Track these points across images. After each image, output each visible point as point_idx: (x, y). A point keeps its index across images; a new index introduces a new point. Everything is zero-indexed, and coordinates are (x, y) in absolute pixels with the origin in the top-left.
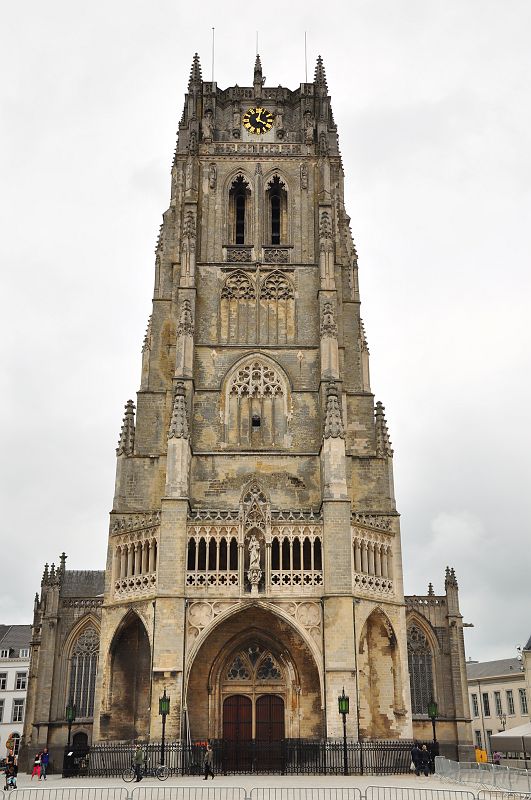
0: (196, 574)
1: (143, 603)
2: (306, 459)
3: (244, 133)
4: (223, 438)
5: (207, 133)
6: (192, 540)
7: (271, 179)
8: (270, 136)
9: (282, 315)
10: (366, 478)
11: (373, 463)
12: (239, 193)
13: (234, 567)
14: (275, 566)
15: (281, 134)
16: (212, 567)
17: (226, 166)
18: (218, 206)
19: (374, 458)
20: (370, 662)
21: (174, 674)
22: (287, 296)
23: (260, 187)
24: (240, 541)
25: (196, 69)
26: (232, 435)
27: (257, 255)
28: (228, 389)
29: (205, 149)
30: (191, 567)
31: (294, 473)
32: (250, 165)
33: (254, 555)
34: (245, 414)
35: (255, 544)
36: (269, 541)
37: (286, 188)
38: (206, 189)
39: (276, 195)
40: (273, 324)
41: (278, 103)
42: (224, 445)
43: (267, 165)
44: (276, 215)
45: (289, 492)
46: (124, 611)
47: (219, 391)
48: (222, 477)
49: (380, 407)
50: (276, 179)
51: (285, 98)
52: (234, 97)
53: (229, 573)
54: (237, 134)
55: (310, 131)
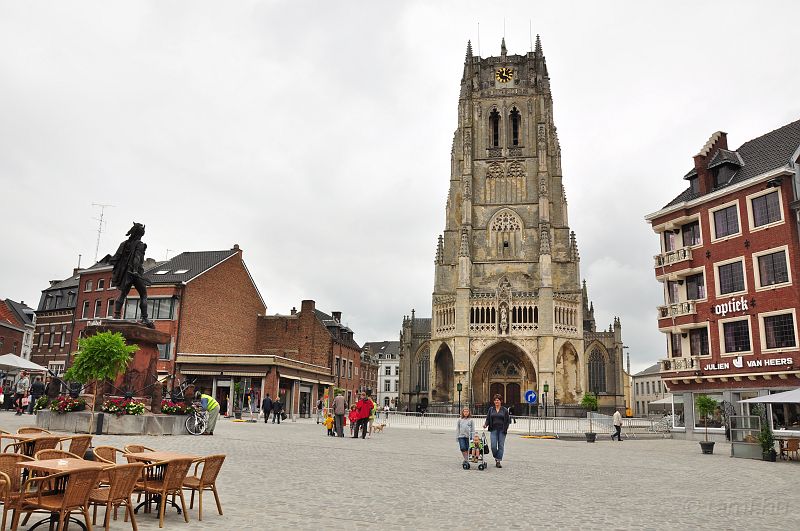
0: (474, 325)
1: (449, 339)
2: (532, 265)
3: (497, 83)
4: (489, 254)
5: (476, 86)
6: (472, 309)
7: (512, 109)
8: (510, 84)
9: (519, 186)
10: (565, 273)
11: (569, 265)
12: (494, 118)
13: (493, 322)
14: (514, 321)
15: (517, 82)
16: (483, 322)
17: (487, 104)
18: (483, 127)
19: (568, 262)
20: (564, 368)
21: (464, 373)
22: (522, 175)
23: (506, 114)
24: (497, 309)
25: (470, 49)
26: (493, 252)
27: (505, 153)
28: (491, 228)
29: (476, 95)
30: (472, 322)
31: (526, 272)
32: (500, 102)
33: (503, 316)
34: (500, 241)
35: (504, 310)
36: (511, 309)
37: (520, 113)
38: (476, 118)
39: (515, 117)
40: (514, 191)
41: (515, 64)
42: (489, 258)
43: (509, 101)
44: (515, 128)
45: (523, 282)
46: (441, 343)
47: (486, 228)
48: (488, 275)
49: (573, 234)
50: (515, 108)
51: (520, 61)
52: (489, 63)
53: (491, 324)
54: (493, 84)
55: (533, 80)
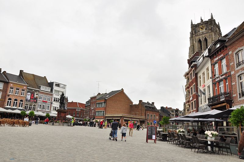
3: (200, 31)
5: (194, 33)
7: (205, 38)
8: (204, 30)
12: (200, 41)
17: (197, 38)
18: (196, 45)
23: (203, 40)
25: (192, 22)
29: (194, 36)
37: (207, 39)
38: (194, 43)
41: (205, 24)
43: (203, 36)
44: (207, 43)
51: (206, 22)
52: (198, 25)
54: (199, 31)
